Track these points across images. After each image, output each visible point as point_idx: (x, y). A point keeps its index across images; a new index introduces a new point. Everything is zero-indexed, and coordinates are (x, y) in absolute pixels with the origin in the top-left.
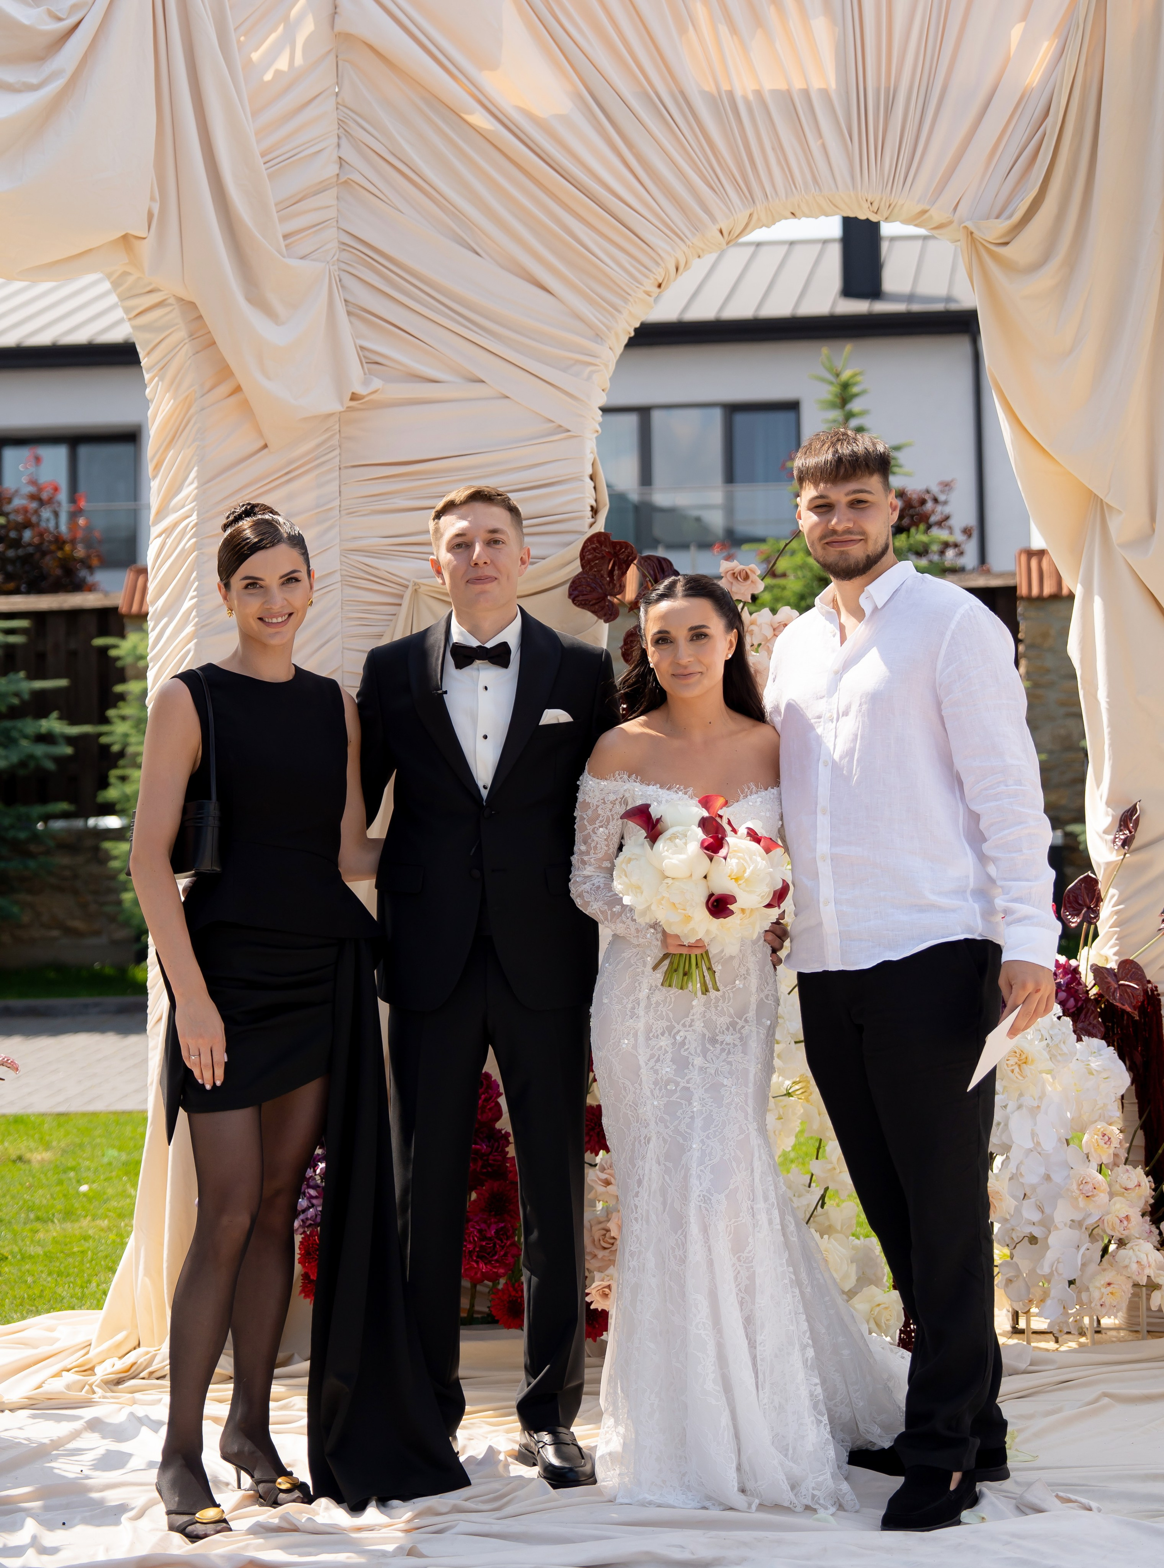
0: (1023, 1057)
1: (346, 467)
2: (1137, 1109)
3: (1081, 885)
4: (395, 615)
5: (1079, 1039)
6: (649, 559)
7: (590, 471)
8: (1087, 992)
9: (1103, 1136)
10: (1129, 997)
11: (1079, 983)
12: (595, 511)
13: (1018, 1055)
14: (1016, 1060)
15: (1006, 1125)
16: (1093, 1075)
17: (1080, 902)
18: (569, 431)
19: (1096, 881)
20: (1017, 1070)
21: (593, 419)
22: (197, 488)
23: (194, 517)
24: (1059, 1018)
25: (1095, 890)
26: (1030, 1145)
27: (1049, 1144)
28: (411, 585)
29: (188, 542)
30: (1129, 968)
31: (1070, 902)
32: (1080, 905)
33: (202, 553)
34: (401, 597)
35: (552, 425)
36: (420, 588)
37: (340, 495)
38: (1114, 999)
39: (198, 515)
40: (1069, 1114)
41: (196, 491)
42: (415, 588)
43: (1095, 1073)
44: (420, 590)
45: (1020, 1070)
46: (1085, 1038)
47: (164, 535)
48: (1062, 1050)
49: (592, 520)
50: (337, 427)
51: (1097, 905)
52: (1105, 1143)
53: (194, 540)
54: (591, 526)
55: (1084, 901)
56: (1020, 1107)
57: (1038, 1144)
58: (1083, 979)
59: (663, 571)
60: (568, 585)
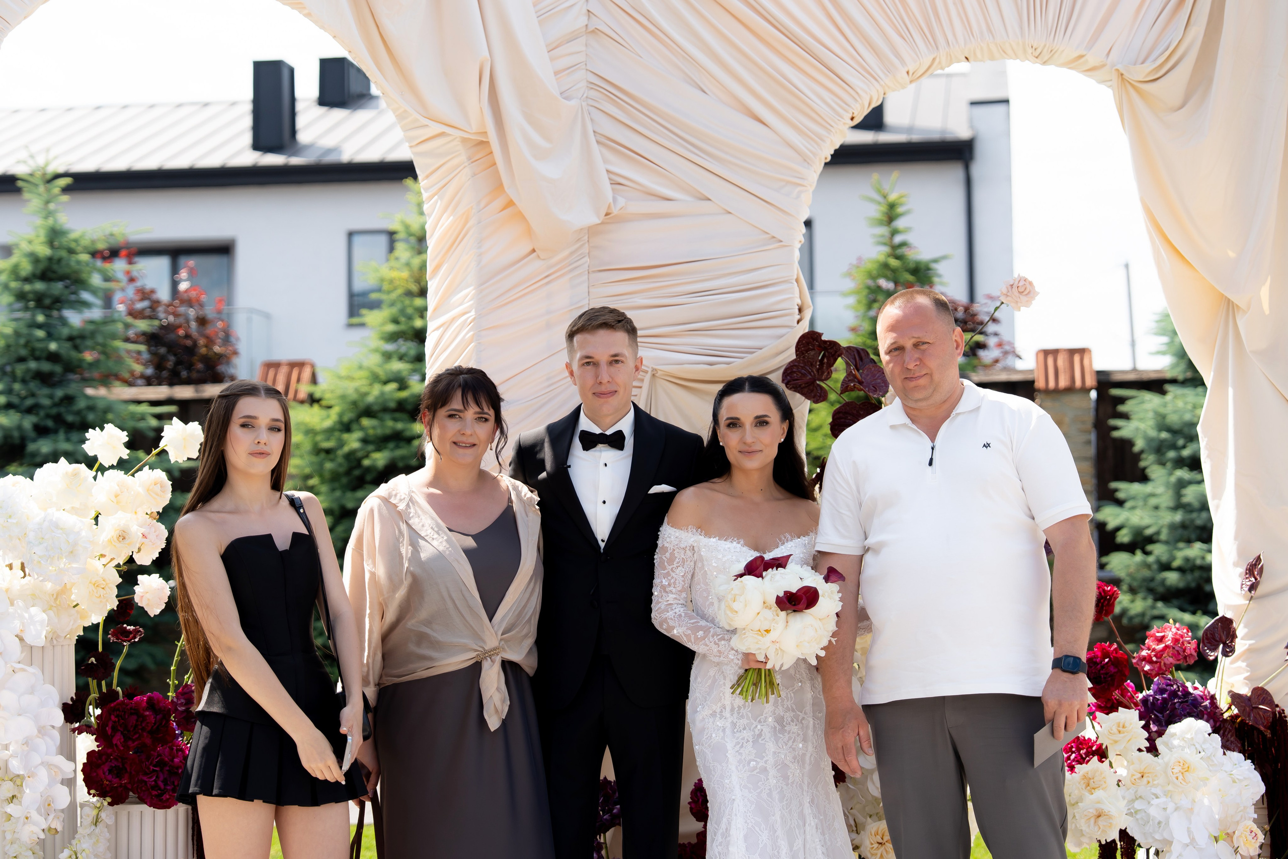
0: (1186, 766)
1: (594, 272)
2: (1267, 813)
3: (1218, 624)
4: (636, 396)
5: (1224, 754)
6: (850, 349)
7: (795, 277)
8: (1222, 714)
9: (1251, 832)
10: (1261, 718)
11: (1217, 707)
12: (800, 310)
13: (1181, 764)
14: (1180, 768)
15: (1167, 823)
16: (1236, 782)
17: (1218, 639)
18: (781, 241)
19: (1230, 621)
20: (1180, 777)
21: (801, 231)
22: (474, 289)
23: (473, 313)
24: (1209, 734)
25: (1230, 628)
26: (1187, 841)
27: (1203, 839)
28: (650, 370)
29: (467, 333)
30: (1261, 694)
31: (1207, 639)
32: (1217, 641)
33: (479, 343)
34: (642, 380)
35: (767, 236)
36: (657, 373)
37: (589, 295)
38: (1250, 720)
39: (475, 312)
40: (1217, 817)
41: (474, 291)
42: (653, 373)
43: (1237, 781)
44: (656, 375)
45: (1183, 777)
46: (1228, 753)
47: (442, 329)
48: (1213, 761)
49: (798, 317)
50: (586, 238)
51: (1232, 641)
52: (1253, 838)
53: (471, 333)
54: (798, 322)
55: (1221, 638)
56: (1177, 809)
57: (1193, 840)
58: (1218, 704)
59: (861, 359)
60: (782, 371)
